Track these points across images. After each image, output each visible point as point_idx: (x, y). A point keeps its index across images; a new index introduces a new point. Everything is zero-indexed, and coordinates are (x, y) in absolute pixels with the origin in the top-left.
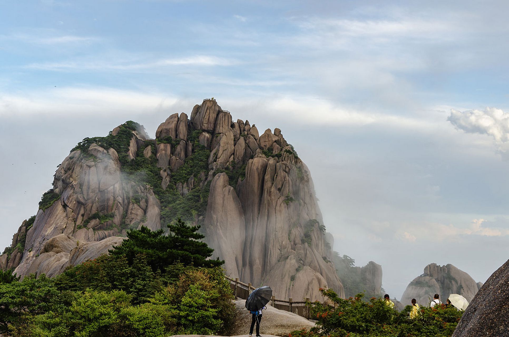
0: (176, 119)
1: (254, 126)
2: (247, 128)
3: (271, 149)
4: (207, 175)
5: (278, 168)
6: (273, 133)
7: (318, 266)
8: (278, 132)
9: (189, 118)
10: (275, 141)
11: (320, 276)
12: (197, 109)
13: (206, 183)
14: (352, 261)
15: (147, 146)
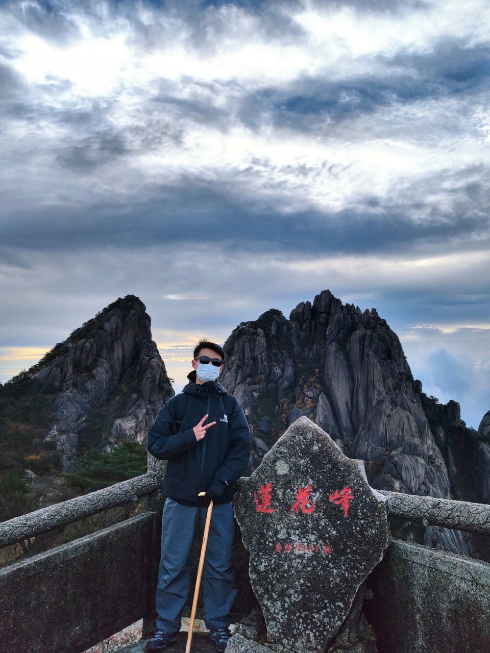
0: (303, 306)
1: (358, 307)
2: (353, 309)
3: (369, 323)
4: (325, 343)
5: (373, 336)
6: (371, 312)
7: (407, 407)
8: (374, 310)
9: (312, 304)
10: (372, 318)
11: (409, 414)
12: (318, 298)
13: (324, 349)
14: (437, 400)
15: (283, 326)
